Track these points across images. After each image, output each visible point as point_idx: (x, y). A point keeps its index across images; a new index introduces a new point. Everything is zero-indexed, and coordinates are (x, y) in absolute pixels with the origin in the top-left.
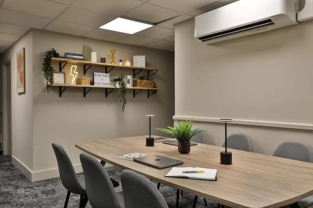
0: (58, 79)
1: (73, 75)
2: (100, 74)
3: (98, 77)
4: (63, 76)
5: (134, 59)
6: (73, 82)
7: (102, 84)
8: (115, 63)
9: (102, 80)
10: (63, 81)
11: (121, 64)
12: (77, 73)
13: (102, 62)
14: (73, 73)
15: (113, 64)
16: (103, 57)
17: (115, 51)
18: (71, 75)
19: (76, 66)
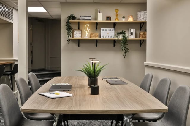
0: (77, 35)
1: (87, 31)
2: (106, 29)
3: (104, 31)
4: (80, 33)
5: (138, 15)
6: (86, 36)
7: (108, 37)
8: (118, 19)
9: (108, 34)
10: (80, 36)
11: (124, 20)
12: (89, 29)
13: (107, 20)
14: (86, 30)
15: (117, 21)
16: (108, 16)
17: (118, 10)
18: (85, 31)
19: (88, 25)
